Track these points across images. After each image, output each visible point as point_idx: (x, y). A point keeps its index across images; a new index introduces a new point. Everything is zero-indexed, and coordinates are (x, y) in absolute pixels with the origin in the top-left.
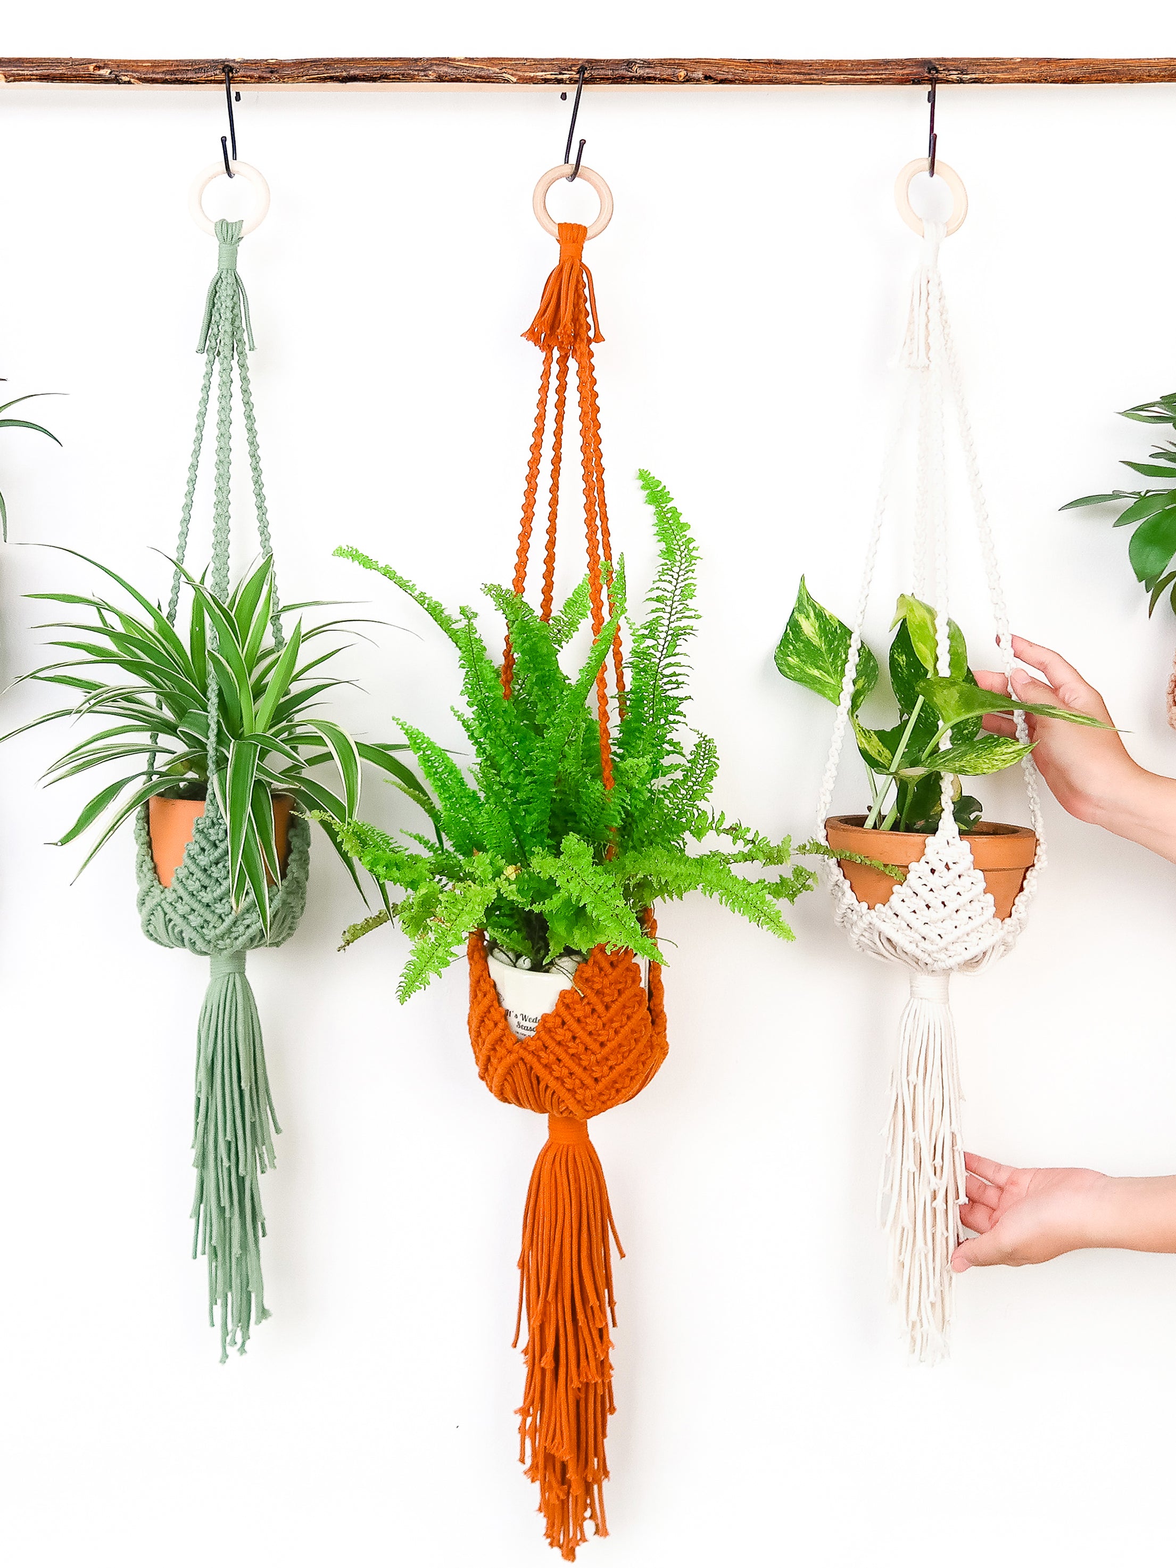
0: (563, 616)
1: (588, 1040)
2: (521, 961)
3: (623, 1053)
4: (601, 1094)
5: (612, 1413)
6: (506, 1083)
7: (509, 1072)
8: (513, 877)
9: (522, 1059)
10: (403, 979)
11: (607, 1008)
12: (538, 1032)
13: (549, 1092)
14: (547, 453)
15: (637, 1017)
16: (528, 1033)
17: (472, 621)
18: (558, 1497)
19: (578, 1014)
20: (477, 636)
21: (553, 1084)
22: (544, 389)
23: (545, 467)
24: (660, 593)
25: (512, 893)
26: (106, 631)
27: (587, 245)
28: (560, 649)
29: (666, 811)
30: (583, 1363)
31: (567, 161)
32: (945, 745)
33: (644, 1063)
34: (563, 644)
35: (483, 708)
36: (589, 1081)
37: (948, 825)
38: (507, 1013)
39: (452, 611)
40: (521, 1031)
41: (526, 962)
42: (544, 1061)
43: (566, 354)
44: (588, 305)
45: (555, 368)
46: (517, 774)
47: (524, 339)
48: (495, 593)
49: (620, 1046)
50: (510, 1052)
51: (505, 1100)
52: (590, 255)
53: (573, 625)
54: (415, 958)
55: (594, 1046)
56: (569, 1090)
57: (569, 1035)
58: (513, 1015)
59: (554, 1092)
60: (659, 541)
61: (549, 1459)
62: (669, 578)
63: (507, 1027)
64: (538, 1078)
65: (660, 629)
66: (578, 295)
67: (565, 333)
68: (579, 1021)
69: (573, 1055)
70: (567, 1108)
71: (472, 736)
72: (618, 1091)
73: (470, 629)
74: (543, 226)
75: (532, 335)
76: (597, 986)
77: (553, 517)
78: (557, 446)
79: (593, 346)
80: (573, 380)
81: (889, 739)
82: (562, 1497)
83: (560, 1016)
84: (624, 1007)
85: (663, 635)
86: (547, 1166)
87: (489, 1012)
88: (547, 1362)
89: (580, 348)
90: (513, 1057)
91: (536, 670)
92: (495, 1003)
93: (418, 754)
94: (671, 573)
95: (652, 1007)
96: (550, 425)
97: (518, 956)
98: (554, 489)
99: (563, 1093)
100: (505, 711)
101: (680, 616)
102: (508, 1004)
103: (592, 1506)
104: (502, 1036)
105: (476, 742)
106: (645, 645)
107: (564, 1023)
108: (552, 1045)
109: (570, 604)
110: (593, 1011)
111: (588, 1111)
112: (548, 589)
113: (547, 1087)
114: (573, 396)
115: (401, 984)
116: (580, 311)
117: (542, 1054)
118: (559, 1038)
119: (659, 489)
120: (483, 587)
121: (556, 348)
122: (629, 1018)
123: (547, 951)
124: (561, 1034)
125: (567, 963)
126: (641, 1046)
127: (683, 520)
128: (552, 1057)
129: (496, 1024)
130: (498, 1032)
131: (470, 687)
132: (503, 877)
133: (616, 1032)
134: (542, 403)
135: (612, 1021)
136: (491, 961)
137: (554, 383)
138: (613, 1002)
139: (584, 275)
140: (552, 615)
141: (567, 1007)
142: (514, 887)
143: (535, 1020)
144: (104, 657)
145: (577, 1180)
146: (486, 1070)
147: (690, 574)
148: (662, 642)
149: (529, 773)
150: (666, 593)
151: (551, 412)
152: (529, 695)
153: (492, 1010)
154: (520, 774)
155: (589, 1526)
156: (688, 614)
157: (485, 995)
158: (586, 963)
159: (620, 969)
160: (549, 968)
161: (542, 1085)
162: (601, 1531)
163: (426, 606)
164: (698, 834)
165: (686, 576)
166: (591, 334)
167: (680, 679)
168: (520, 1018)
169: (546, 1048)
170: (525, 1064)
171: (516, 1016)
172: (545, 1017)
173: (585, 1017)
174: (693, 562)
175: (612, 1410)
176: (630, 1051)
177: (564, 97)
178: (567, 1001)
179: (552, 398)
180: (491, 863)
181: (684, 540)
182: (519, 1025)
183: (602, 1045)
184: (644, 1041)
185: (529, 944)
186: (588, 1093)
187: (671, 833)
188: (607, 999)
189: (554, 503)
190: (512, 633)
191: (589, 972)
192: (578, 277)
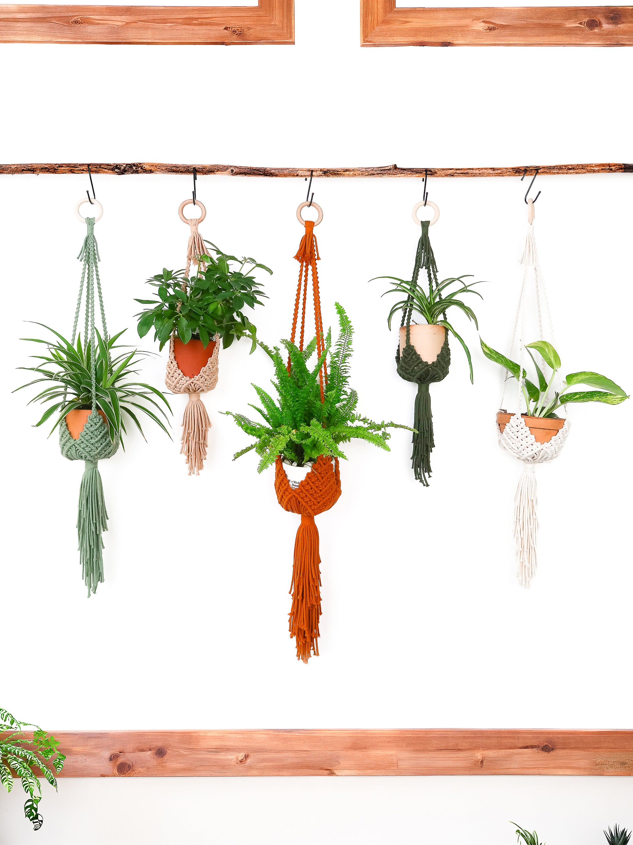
0: (307, 351)
1: (316, 489)
2: (293, 464)
3: (327, 493)
4: (320, 507)
5: (321, 615)
6: (288, 504)
7: (289, 500)
8: (295, 433)
9: (294, 496)
10: (259, 466)
11: (323, 478)
12: (300, 487)
13: (303, 507)
14: (302, 297)
15: (332, 482)
16: (296, 487)
17: (278, 351)
18: (303, 642)
19: (313, 480)
20: (280, 356)
21: (304, 504)
22: (301, 275)
23: (301, 301)
24: (340, 343)
25: (294, 439)
27: (314, 228)
28: (306, 361)
29: (341, 414)
30: (311, 598)
31: (307, 200)
33: (334, 497)
34: (307, 360)
35: (282, 380)
36: (316, 503)
38: (289, 481)
39: (271, 348)
40: (293, 486)
41: (295, 464)
42: (302, 496)
43: (308, 264)
44: (315, 248)
45: (304, 269)
46: (293, 402)
47: (294, 259)
48: (285, 342)
49: (326, 491)
50: (290, 494)
51: (288, 510)
52: (316, 231)
53: (310, 354)
54: (263, 459)
55: (318, 491)
56: (309, 506)
57: (310, 488)
58: (291, 481)
59: (305, 506)
60: (341, 326)
61: (299, 630)
62: (344, 338)
63: (289, 485)
64: (299, 502)
65: (340, 355)
66: (312, 245)
67: (308, 256)
68: (313, 483)
69: (311, 494)
70: (309, 512)
71: (277, 390)
72: (325, 506)
73: (277, 354)
74: (300, 221)
75: (297, 257)
76: (320, 471)
77: (303, 318)
78: (305, 294)
79: (317, 261)
80: (310, 272)
82: (304, 642)
83: (307, 481)
84: (328, 478)
85: (341, 357)
86: (301, 532)
87: (283, 481)
88: (300, 597)
89: (312, 262)
90: (291, 495)
91: (299, 368)
92: (285, 478)
93: (260, 395)
94: (344, 337)
95: (336, 479)
96: (303, 288)
97: (293, 462)
98: (304, 309)
99: (307, 507)
100: (289, 381)
101: (347, 350)
102: (289, 478)
103: (313, 646)
104: (287, 488)
105: (279, 392)
106: (335, 360)
107: (308, 483)
108: (304, 491)
109: (309, 347)
110: (318, 479)
111: (315, 513)
112: (302, 342)
113: (302, 505)
114: (310, 278)
115: (259, 467)
116: (313, 250)
117: (301, 494)
118: (306, 489)
119: (342, 309)
120: (281, 340)
121: (304, 262)
122: (329, 482)
123: (303, 459)
124: (308, 487)
125: (310, 464)
126: (333, 491)
127: (349, 320)
128: (304, 495)
129: (285, 485)
130: (286, 487)
131: (277, 373)
132: (291, 433)
133: (325, 487)
134: (300, 280)
135: (324, 483)
136: (283, 464)
137: (304, 274)
138: (324, 476)
139: (314, 238)
140: (303, 350)
141: (309, 478)
142: (295, 436)
143: (298, 483)
145: (311, 536)
146: (281, 500)
147: (350, 337)
148: (340, 359)
149: (297, 401)
150: (342, 343)
151: (303, 283)
152: (296, 376)
153: (284, 480)
154: (294, 401)
155: (312, 652)
156: (349, 350)
157: (282, 475)
158: (316, 463)
159: (326, 466)
160: (304, 465)
161: (301, 504)
162: (316, 654)
163: (263, 347)
164: (352, 421)
165: (349, 338)
166: (316, 257)
167: (347, 370)
168: (293, 482)
169: (302, 492)
170: (295, 497)
171: (292, 482)
172: (302, 482)
173: (315, 481)
174: (351, 333)
175: (321, 614)
176: (330, 493)
177: (306, 180)
178: (309, 476)
179: (303, 278)
180: (287, 429)
181: (349, 326)
182: (293, 485)
183: (321, 491)
184: (334, 489)
185: (297, 457)
186: (316, 507)
187: (344, 421)
188: (322, 475)
189: (304, 313)
190: (291, 356)
191: (316, 466)
192: (312, 238)
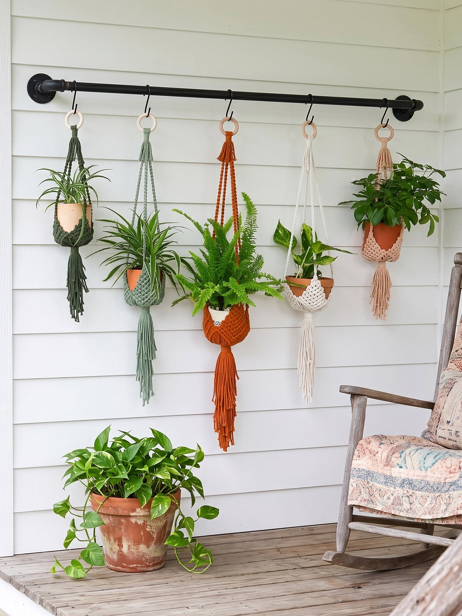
0: (226, 227)
1: (232, 327)
4: (235, 340)
6: (212, 338)
7: (213, 335)
9: (217, 332)
12: (221, 325)
15: (243, 322)
16: (218, 326)
19: (230, 321)
20: (207, 230)
25: (218, 292)
26: (118, 228)
27: (232, 137)
28: (226, 234)
30: (230, 405)
32: (315, 258)
33: (245, 332)
37: (315, 277)
38: (213, 321)
41: (218, 308)
42: (222, 332)
43: (227, 163)
45: (225, 167)
48: (211, 221)
50: (214, 330)
51: (212, 342)
53: (229, 229)
63: (213, 324)
66: (231, 150)
67: (227, 158)
72: (239, 339)
75: (219, 158)
78: (225, 186)
79: (234, 161)
80: (229, 170)
81: (302, 257)
83: (226, 321)
88: (221, 404)
89: (231, 162)
92: (210, 319)
97: (216, 307)
102: (213, 319)
103: (231, 438)
107: (227, 323)
110: (234, 320)
111: (232, 344)
112: (222, 220)
113: (223, 339)
114: (229, 174)
116: (231, 153)
117: (221, 330)
120: (208, 219)
121: (225, 162)
123: (223, 306)
124: (226, 326)
125: (228, 308)
129: (211, 324)
130: (211, 326)
131: (206, 243)
134: (222, 176)
135: (238, 322)
136: (209, 309)
137: (225, 171)
139: (232, 144)
140: (223, 227)
142: (219, 290)
143: (220, 322)
144: (117, 235)
145: (229, 363)
146: (207, 335)
151: (224, 177)
153: (210, 321)
155: (230, 443)
157: (208, 317)
158: (232, 309)
160: (224, 310)
162: (233, 444)
163: (195, 223)
164: (260, 277)
166: (233, 158)
167: (254, 242)
168: (216, 322)
169: (223, 329)
172: (223, 322)
173: (232, 322)
175: (236, 416)
176: (242, 330)
178: (228, 318)
179: (224, 174)
180: (212, 285)
182: (216, 324)
185: (219, 304)
186: (232, 339)
187: (253, 277)
190: (215, 230)
191: (233, 311)
192: (230, 144)
